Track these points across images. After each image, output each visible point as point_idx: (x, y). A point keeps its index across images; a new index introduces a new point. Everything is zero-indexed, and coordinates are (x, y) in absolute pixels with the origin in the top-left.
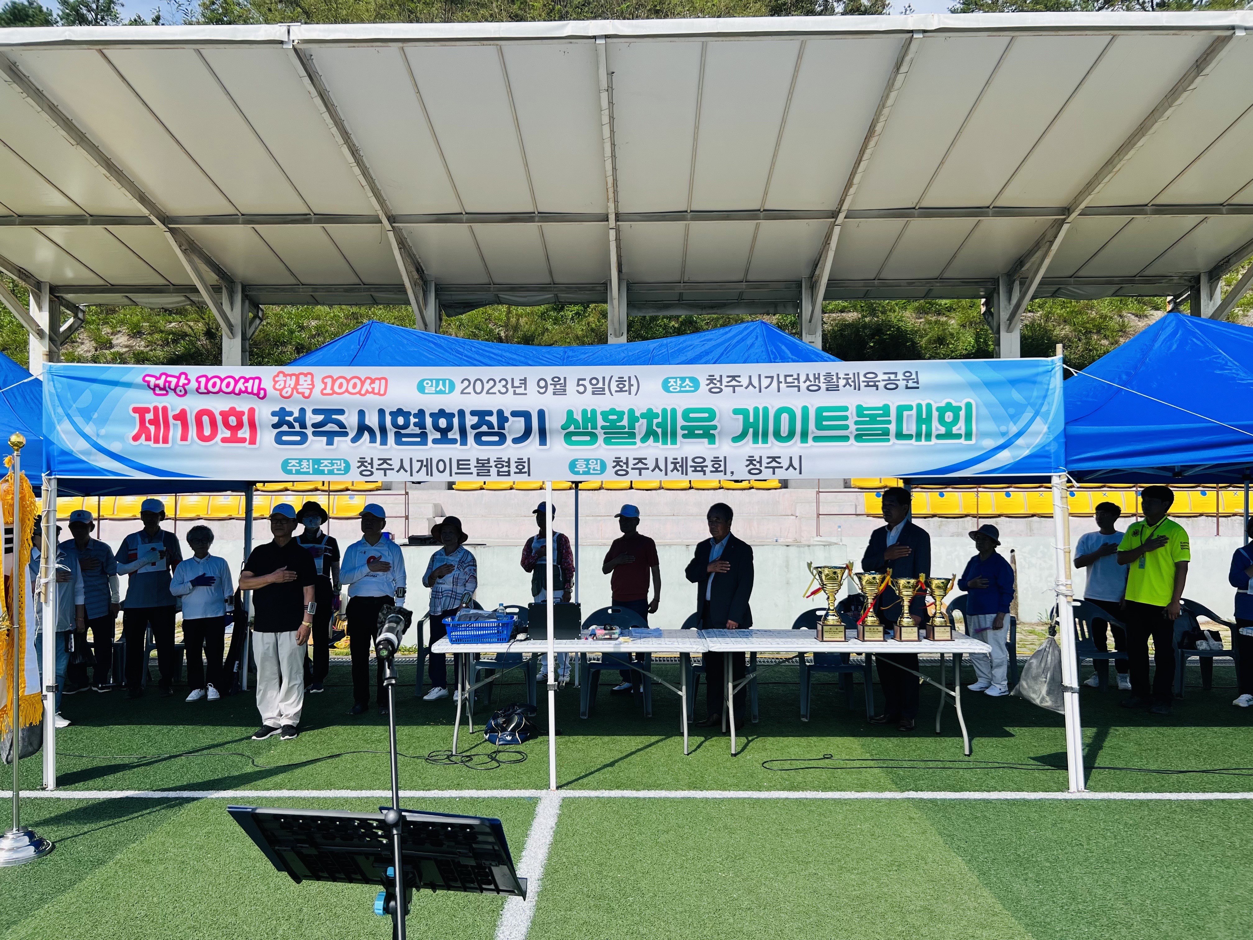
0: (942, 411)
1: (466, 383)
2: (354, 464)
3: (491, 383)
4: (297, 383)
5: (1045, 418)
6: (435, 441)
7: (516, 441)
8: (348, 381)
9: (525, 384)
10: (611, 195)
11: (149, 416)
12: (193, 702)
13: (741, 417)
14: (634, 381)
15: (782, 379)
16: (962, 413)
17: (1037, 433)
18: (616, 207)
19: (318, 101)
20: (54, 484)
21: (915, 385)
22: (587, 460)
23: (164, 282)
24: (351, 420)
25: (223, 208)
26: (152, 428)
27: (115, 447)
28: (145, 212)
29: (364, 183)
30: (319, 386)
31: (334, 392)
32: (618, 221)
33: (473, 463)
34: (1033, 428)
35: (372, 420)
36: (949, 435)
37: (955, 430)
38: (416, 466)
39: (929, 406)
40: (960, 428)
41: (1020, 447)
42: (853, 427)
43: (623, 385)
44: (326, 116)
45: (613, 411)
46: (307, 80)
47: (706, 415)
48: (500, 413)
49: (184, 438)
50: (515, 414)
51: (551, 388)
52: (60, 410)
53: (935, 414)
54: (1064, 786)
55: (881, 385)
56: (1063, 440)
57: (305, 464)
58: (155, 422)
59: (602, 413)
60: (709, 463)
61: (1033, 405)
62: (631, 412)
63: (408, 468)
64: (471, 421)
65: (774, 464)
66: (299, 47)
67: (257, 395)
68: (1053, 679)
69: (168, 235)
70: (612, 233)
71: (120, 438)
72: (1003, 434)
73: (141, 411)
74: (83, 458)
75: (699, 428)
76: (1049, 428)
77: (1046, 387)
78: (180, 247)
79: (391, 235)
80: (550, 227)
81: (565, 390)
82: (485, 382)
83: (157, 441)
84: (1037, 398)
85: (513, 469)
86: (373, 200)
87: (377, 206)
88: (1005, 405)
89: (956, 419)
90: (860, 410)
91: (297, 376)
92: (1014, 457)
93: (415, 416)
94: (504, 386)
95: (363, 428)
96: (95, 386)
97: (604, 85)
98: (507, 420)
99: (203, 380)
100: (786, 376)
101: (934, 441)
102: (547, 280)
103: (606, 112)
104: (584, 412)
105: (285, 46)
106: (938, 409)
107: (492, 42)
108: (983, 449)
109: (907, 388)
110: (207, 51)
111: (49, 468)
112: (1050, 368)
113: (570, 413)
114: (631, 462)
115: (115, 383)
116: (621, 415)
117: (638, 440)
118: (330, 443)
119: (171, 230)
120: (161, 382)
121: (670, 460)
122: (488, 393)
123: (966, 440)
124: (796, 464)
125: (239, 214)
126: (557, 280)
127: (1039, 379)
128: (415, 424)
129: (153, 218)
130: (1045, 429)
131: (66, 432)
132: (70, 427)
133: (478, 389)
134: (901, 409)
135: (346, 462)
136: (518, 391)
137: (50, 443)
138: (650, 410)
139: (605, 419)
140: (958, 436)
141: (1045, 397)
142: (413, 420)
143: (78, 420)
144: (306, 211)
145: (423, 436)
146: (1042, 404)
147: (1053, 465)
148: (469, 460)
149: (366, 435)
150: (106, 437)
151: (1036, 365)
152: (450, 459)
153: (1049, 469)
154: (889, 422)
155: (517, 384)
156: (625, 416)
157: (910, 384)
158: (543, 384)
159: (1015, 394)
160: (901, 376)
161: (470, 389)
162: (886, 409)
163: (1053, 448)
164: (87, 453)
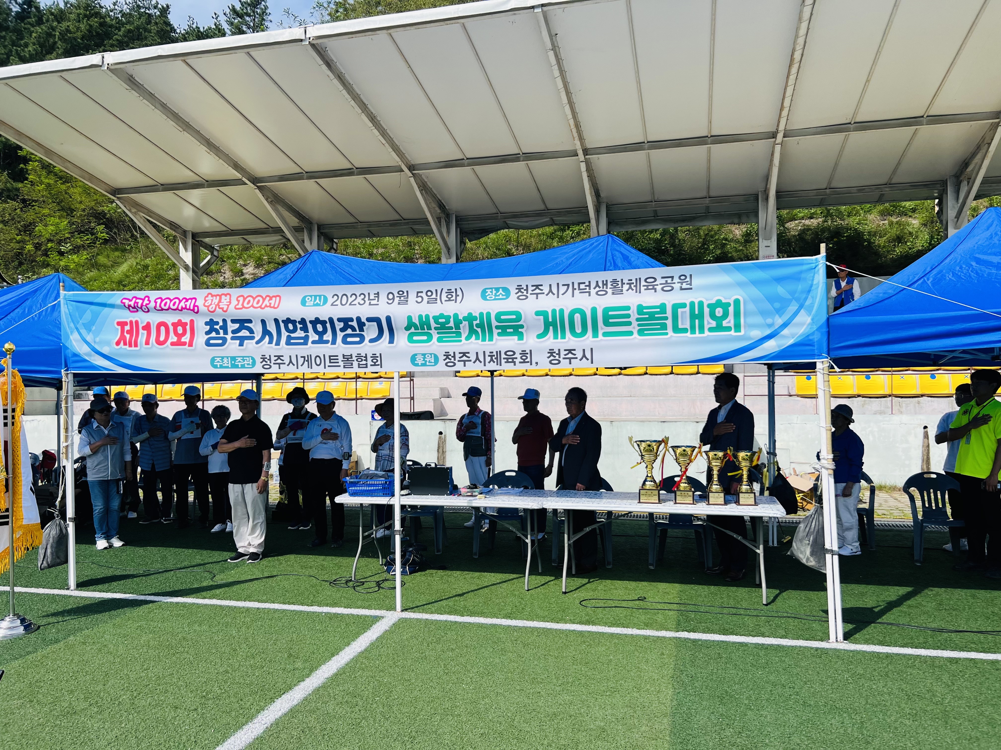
0: (713, 307)
1: (336, 297)
2: (258, 360)
3: (354, 297)
4: (220, 301)
5: (809, 311)
6: (314, 342)
7: (371, 341)
8: (254, 299)
9: (378, 297)
10: (576, 135)
11: (127, 328)
12: (216, 533)
13: (542, 318)
14: (459, 292)
15: (576, 286)
16: (731, 309)
17: (801, 324)
18: (582, 144)
19: (336, 82)
20: (71, 377)
21: (688, 286)
22: (424, 355)
23: (265, 226)
25: (290, 168)
26: (128, 336)
27: (105, 350)
28: (239, 176)
29: (384, 142)
30: (234, 302)
31: (244, 307)
32: (587, 155)
33: (341, 358)
34: (797, 319)
35: (271, 327)
36: (719, 328)
37: (725, 323)
38: (300, 361)
39: (701, 304)
40: (729, 321)
41: (784, 337)
42: (635, 324)
43: (451, 295)
44: (344, 92)
45: (442, 316)
46: (324, 67)
47: (514, 317)
48: (359, 319)
49: (147, 343)
50: (369, 320)
51: (397, 300)
52: (72, 325)
53: (706, 310)
54: (826, 637)
55: (659, 288)
56: (825, 329)
57: (225, 360)
58: (130, 332)
59: (434, 317)
60: (518, 355)
61: (797, 300)
62: (456, 315)
63: (295, 362)
64: (339, 325)
65: (570, 356)
66: (314, 42)
67: (193, 310)
68: (815, 541)
69: (257, 191)
70: (583, 166)
71: (108, 343)
72: (770, 326)
73: (122, 324)
74: (87, 358)
75: (510, 327)
76: (812, 319)
77: (810, 283)
78: (267, 200)
79: (412, 180)
80: (534, 164)
81: (407, 301)
82: (349, 296)
83: (130, 346)
84: (802, 292)
85: (370, 362)
86: (393, 154)
87: (397, 159)
88: (771, 299)
89: (725, 315)
90: (640, 309)
91: (220, 296)
92: (779, 346)
93: (300, 323)
94: (363, 299)
95: (265, 332)
96: (93, 307)
97: (549, 46)
98: (364, 324)
99: (159, 301)
100: (579, 284)
101: (707, 333)
102: (542, 207)
103: (556, 67)
104: (420, 317)
105: (303, 43)
106: (709, 306)
107: (453, 21)
108: (750, 338)
109: (682, 289)
110: (253, 52)
111: (66, 366)
112: (814, 265)
113: (410, 318)
114: (458, 356)
115: (104, 305)
116: (448, 318)
117: (463, 338)
118: (241, 344)
119: (259, 188)
120: (132, 303)
121: (487, 354)
122: (350, 304)
123: (735, 332)
124: (588, 356)
125: (304, 172)
126: (550, 206)
127: (803, 276)
128: (301, 329)
129: (244, 179)
130: (809, 320)
131: (75, 341)
132: (78, 337)
133: (344, 302)
134: (676, 307)
135: (253, 359)
136: (373, 302)
137: (67, 348)
138: (470, 314)
139: (437, 322)
140: (728, 329)
141: (809, 291)
142: (299, 326)
143: (83, 331)
144: (350, 166)
145: (306, 338)
146: (806, 299)
147: (816, 352)
148: (337, 356)
149: (267, 338)
150: (99, 343)
151: (801, 264)
152: (324, 355)
153: (813, 356)
154: (666, 318)
155: (372, 297)
156: (452, 320)
157: (684, 286)
158: (391, 296)
159: (780, 290)
160: (676, 280)
161: (338, 302)
162: (663, 307)
163: (816, 337)
164: (88, 354)
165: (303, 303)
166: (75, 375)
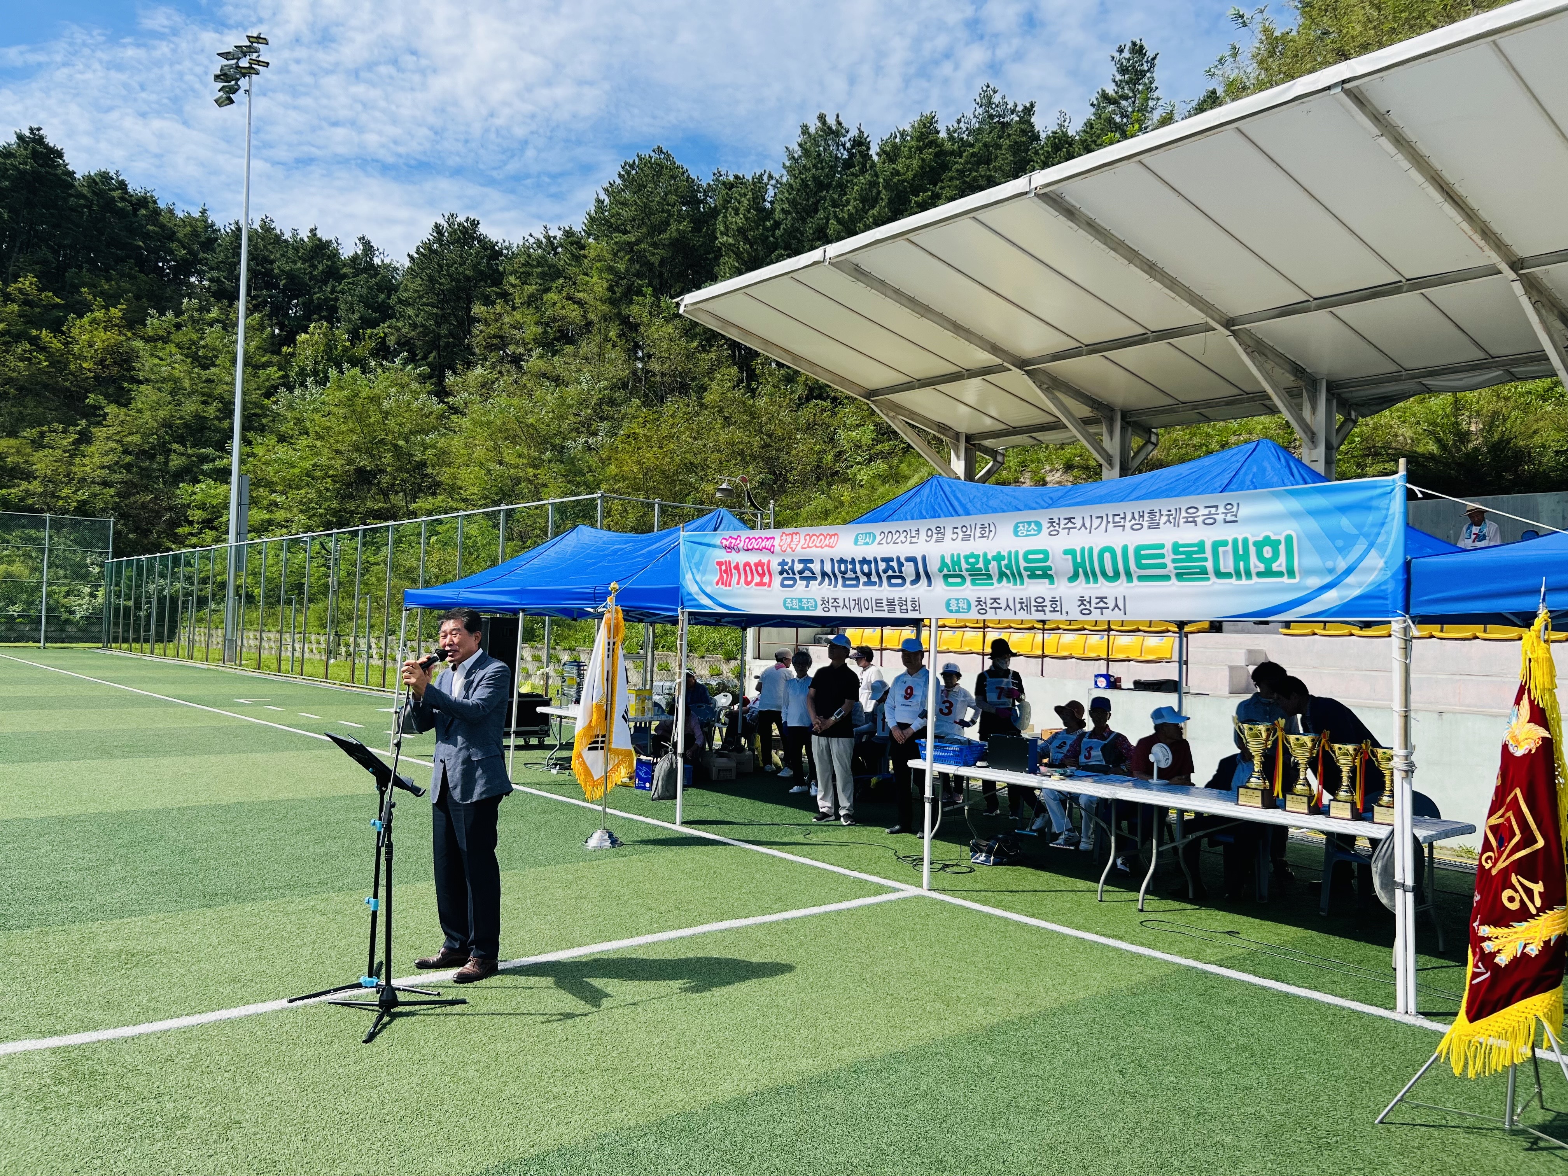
0: (1259, 546)
1: (882, 535)
2: (819, 603)
3: (898, 534)
4: (791, 540)
5: (1382, 550)
6: (864, 584)
7: (912, 583)
8: (817, 538)
9: (918, 534)
13: (1069, 557)
14: (992, 528)
15: (1110, 519)
16: (1282, 548)
17: (1371, 570)
18: (1505, 253)
20: (686, 615)
21: (1233, 518)
22: (957, 600)
24: (816, 567)
25: (1063, 343)
26: (725, 576)
27: (708, 590)
28: (997, 361)
30: (802, 541)
31: (808, 547)
32: (1523, 269)
33: (885, 602)
34: (1366, 563)
35: (828, 568)
36: (1268, 573)
37: (1275, 567)
38: (853, 603)
39: (1245, 541)
40: (1280, 564)
41: (1349, 586)
42: (1171, 566)
43: (984, 531)
45: (972, 555)
47: (1041, 556)
48: (899, 559)
49: (738, 583)
50: (908, 559)
51: (934, 537)
52: (687, 565)
53: (1252, 550)
55: (1199, 520)
56: (1401, 577)
57: (795, 602)
58: (726, 572)
59: (965, 557)
61: (1366, 536)
62: (987, 555)
63: (848, 606)
64: (882, 566)
65: (1102, 605)
66: (1044, 191)
67: (772, 551)
69: (1026, 377)
71: (710, 583)
72: (1331, 571)
73: (720, 564)
74: (697, 597)
75: (1039, 569)
76: (1386, 563)
77: (1384, 512)
80: (1436, 293)
81: (943, 538)
82: (894, 534)
83: (726, 584)
84: (1373, 525)
85: (911, 607)
87: (1201, 314)
88: (1333, 535)
89: (1276, 555)
90: (1177, 547)
91: (792, 536)
92: (1341, 598)
93: (851, 563)
94: (905, 537)
95: (824, 574)
96: (701, 547)
98: (903, 565)
99: (747, 541)
100: (1114, 516)
102: (1480, 355)
104: (952, 556)
106: (1256, 544)
108: (1306, 588)
109: (1226, 522)
111: (682, 604)
112: (1389, 489)
113: (943, 557)
114: (989, 601)
115: (709, 545)
116: (977, 557)
117: (995, 581)
118: (806, 586)
119: (1027, 372)
120: (728, 543)
121: (1018, 600)
122: (894, 542)
123: (1289, 578)
124: (1121, 605)
125: (1083, 346)
127: (1374, 503)
128: (851, 570)
130: (1381, 563)
131: (689, 580)
132: (691, 576)
133: (889, 540)
134: (1216, 545)
135: (815, 601)
136: (914, 540)
137: (683, 587)
138: (999, 553)
139: (967, 563)
140: (1280, 574)
141: (1383, 524)
142: (850, 566)
143: (694, 571)
144: (1142, 331)
145: (857, 579)
146: (1378, 534)
147: (1390, 608)
148: (882, 600)
149: (826, 579)
150: (705, 582)
151: (1374, 487)
152: (872, 599)
153: (1386, 613)
154: (1206, 559)
155: (913, 534)
156: (981, 560)
157: (1229, 518)
158: (930, 533)
159: (1345, 522)
160: (1221, 510)
161: (884, 541)
162: (1201, 545)
163: (1390, 587)
164: (698, 594)
165: (856, 542)
166: (690, 614)
